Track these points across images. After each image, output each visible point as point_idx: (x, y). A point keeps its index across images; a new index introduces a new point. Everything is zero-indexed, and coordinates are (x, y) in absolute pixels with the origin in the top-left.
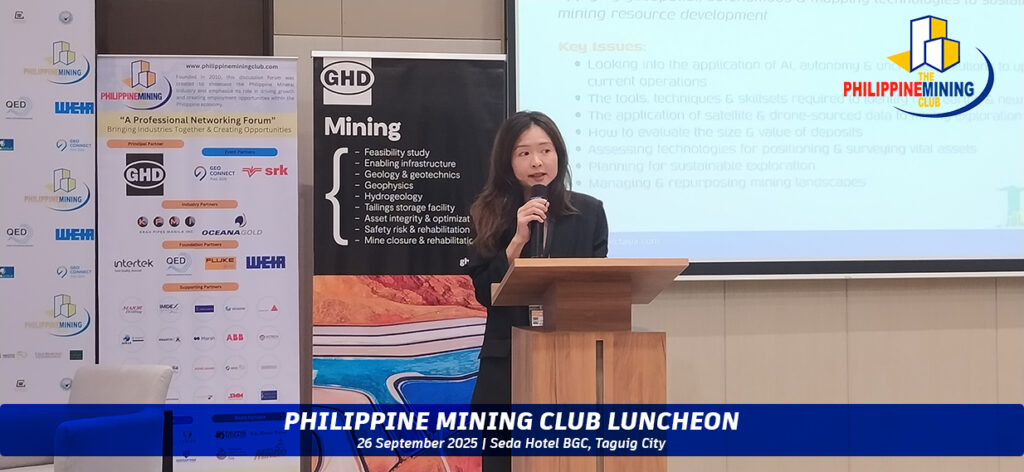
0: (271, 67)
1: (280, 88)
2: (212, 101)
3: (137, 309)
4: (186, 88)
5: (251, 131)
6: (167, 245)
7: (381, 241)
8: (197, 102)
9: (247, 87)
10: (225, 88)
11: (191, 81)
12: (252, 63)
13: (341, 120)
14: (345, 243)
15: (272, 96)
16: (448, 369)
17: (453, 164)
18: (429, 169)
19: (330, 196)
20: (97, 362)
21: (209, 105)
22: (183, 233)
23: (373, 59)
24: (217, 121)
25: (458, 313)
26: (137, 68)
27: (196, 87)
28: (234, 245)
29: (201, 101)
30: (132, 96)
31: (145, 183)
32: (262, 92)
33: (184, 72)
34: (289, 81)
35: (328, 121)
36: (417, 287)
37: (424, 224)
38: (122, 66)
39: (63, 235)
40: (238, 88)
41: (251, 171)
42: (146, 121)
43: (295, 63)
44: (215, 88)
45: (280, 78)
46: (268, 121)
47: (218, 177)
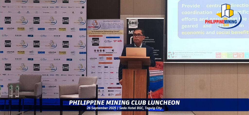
0: (119, 21)
1: (120, 25)
2: (108, 28)
3: (94, 67)
4: (103, 25)
5: (115, 33)
6: (99, 55)
8: (105, 28)
10: (110, 25)
11: (104, 24)
12: (115, 20)
13: (132, 31)
15: (119, 27)
16: (152, 80)
17: (153, 40)
18: (149, 41)
22: (102, 53)
23: (138, 19)
24: (109, 32)
26: (94, 22)
27: (105, 25)
28: (112, 55)
29: (106, 28)
30: (93, 27)
32: (117, 26)
33: (103, 22)
34: (123, 24)
35: (129, 31)
38: (92, 21)
39: (81, 53)
40: (113, 25)
41: (115, 41)
42: (96, 32)
43: (123, 20)
44: (108, 25)
45: (120, 23)
46: (118, 31)
47: (109, 42)
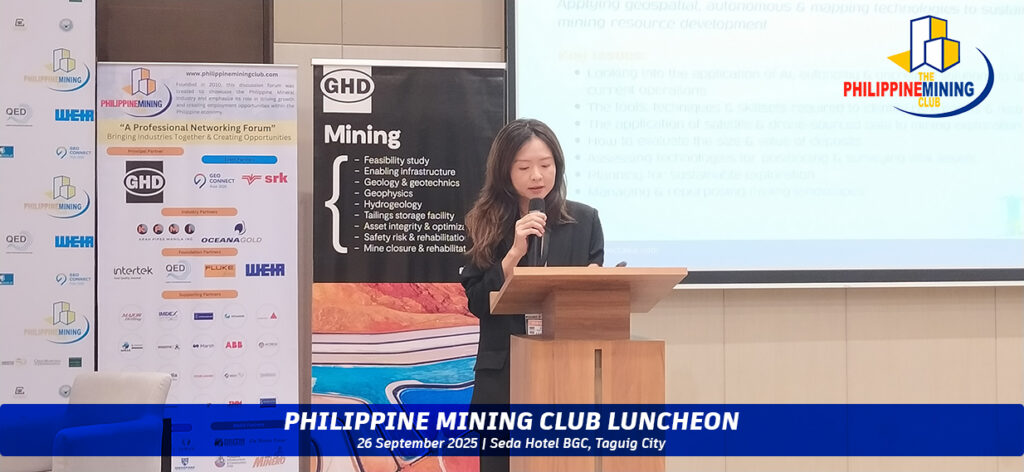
0: (271, 75)
1: (279, 96)
2: (212, 109)
3: (136, 317)
4: (186, 95)
5: (252, 138)
6: (166, 252)
7: (381, 249)
8: (197, 109)
9: (247, 94)
10: (225, 96)
11: (191, 88)
12: (252, 71)
13: (341, 128)
14: (344, 250)
15: (273, 103)
16: (446, 377)
17: (453, 173)
18: (428, 177)
19: (330, 204)
20: (96, 369)
21: (208, 112)
22: (182, 241)
23: (373, 68)
24: (217, 129)
25: (458, 321)
26: (137, 75)
27: (196, 95)
28: (233, 252)
29: (200, 109)
30: (132, 104)
31: (145, 190)
32: (262, 99)
33: (185, 79)
34: (290, 89)
35: (328, 129)
36: (417, 296)
37: (423, 232)
38: (122, 73)
39: (63, 242)
40: (238, 96)
41: (251, 179)
42: (145, 128)
43: (295, 71)
44: (214, 95)
45: (280, 86)
46: (268, 128)
47: (217, 184)
